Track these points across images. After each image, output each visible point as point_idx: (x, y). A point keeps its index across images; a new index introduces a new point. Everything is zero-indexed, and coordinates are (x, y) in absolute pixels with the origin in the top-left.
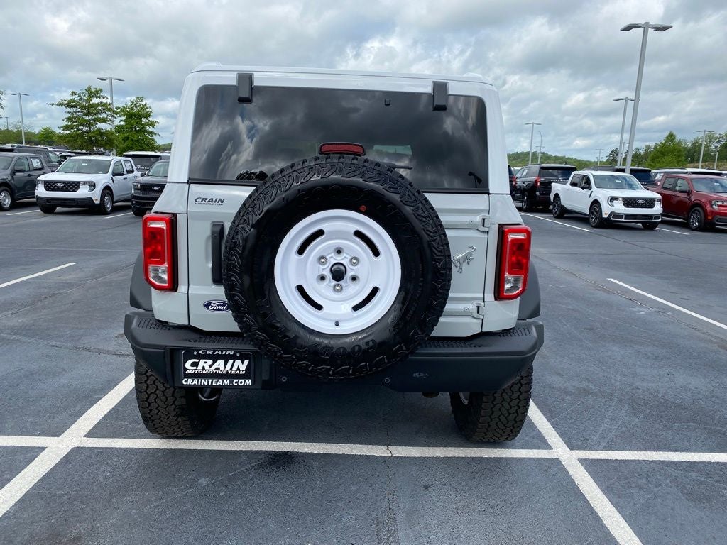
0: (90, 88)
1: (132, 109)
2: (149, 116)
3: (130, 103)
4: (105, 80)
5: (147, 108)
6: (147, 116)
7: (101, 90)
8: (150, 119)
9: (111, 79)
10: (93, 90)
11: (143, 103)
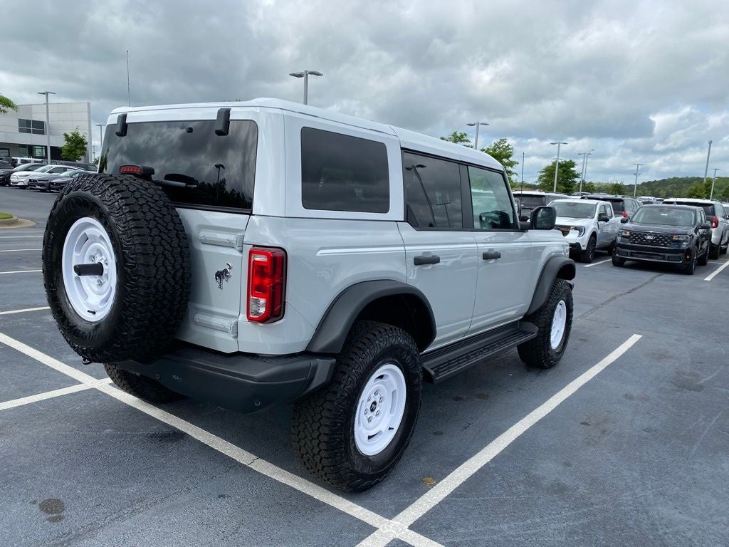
0: (455, 133)
1: (495, 150)
2: (510, 156)
3: (493, 145)
4: (473, 125)
5: (509, 149)
6: (508, 157)
7: (466, 135)
8: (511, 159)
9: (478, 124)
10: (459, 135)
11: (506, 145)
